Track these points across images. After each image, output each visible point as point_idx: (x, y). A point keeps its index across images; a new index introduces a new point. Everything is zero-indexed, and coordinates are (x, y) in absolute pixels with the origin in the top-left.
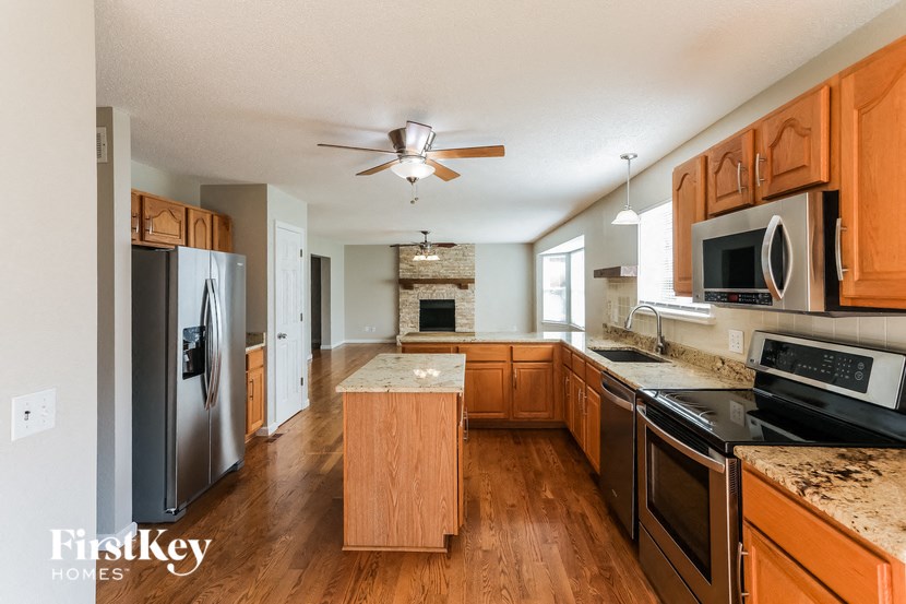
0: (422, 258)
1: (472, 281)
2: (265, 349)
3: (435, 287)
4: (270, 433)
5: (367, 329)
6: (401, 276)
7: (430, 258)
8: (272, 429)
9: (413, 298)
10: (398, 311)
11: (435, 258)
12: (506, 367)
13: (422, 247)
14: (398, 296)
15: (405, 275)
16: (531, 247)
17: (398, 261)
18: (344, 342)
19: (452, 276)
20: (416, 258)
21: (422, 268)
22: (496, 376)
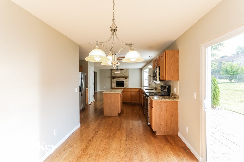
0: (117, 72)
1: (128, 77)
2: (88, 89)
3: (120, 78)
4: (89, 104)
5: (105, 88)
6: (112, 76)
7: (118, 72)
8: (89, 103)
9: (115, 81)
10: (111, 84)
11: (119, 72)
12: (131, 93)
13: (117, 70)
14: (111, 80)
15: (113, 76)
16: (141, 69)
17: (111, 72)
18: (99, 90)
19: (124, 76)
20: (115, 72)
21: (117, 74)
22: (129, 94)
